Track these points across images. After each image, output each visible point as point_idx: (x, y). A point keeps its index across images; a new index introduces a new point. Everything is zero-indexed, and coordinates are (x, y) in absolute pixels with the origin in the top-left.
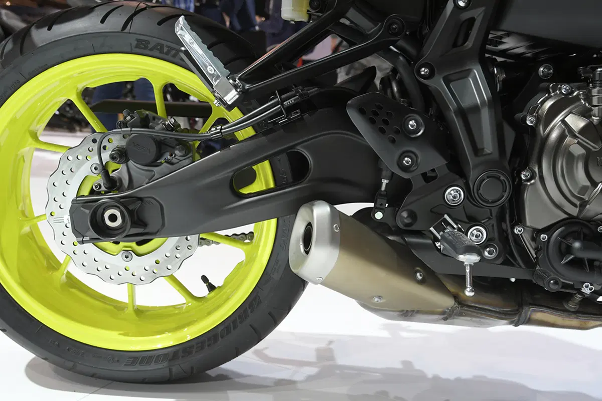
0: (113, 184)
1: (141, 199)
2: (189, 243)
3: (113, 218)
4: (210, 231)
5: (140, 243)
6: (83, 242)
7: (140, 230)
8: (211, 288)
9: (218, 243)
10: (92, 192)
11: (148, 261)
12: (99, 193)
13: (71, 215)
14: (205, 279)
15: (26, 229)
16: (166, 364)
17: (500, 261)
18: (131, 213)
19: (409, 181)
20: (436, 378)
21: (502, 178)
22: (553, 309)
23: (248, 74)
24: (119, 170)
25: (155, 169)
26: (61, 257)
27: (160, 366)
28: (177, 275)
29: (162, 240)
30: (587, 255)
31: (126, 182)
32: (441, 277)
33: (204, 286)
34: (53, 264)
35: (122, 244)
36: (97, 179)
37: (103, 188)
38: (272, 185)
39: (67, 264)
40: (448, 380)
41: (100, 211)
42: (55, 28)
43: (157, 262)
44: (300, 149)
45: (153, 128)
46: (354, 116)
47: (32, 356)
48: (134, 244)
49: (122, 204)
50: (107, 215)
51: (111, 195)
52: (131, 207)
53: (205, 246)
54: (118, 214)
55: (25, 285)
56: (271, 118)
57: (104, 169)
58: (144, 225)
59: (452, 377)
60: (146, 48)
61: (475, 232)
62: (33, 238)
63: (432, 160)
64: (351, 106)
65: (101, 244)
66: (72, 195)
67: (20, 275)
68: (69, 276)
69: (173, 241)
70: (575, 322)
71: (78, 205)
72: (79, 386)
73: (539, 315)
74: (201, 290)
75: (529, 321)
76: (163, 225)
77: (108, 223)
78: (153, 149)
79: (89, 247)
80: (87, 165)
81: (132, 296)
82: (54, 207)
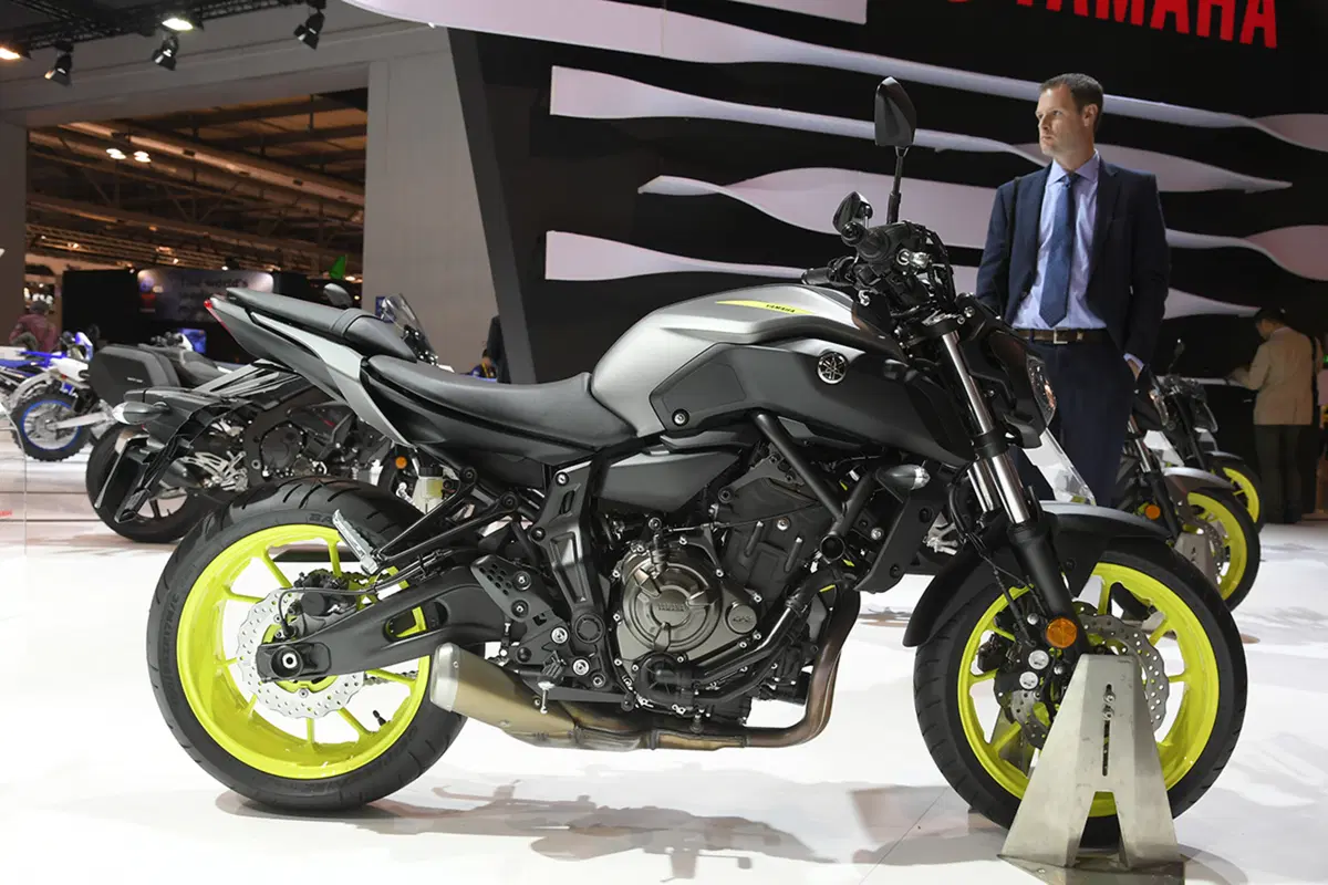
0: (290, 631)
1: (312, 645)
2: (356, 681)
3: (290, 661)
4: (376, 667)
5: (314, 682)
6: (265, 682)
7: (312, 670)
8: (382, 721)
9: (386, 681)
10: (274, 639)
11: (320, 697)
12: (280, 640)
13: (257, 660)
14: (376, 714)
15: (219, 672)
16: (337, 790)
17: (609, 688)
18: (303, 656)
19: (524, 623)
20: (605, 808)
21: (596, 620)
22: (680, 732)
23: (389, 548)
24: (296, 621)
25: (326, 618)
26: (248, 697)
27: (332, 791)
28: (348, 707)
29: (334, 677)
30: (666, 681)
31: (302, 630)
32: (564, 704)
33: (376, 720)
34: (241, 703)
35: (300, 682)
36: (278, 628)
37: (283, 636)
38: (424, 628)
39: (253, 701)
40: (615, 810)
41: (279, 656)
42: (248, 507)
43: (329, 698)
44: (438, 599)
45: (322, 586)
46: (476, 572)
47: (226, 789)
48: (309, 683)
49: (297, 649)
50: (285, 659)
51: (289, 642)
52: (304, 652)
53: (375, 685)
54: (294, 657)
55: (218, 722)
56: (413, 576)
57: (284, 622)
58: (315, 666)
59: (619, 807)
60: (318, 519)
61: (580, 665)
62: (225, 680)
63: (538, 606)
64: (477, 566)
65: (283, 683)
66: (258, 642)
67: (214, 712)
68: (256, 715)
69: (343, 678)
70: (700, 743)
71: (264, 649)
72: (262, 813)
73: (668, 737)
74: (373, 725)
75: (660, 745)
76: (330, 667)
77: (286, 664)
78: (322, 603)
79: (271, 685)
80: (272, 615)
81: (311, 732)
82: (243, 652)
